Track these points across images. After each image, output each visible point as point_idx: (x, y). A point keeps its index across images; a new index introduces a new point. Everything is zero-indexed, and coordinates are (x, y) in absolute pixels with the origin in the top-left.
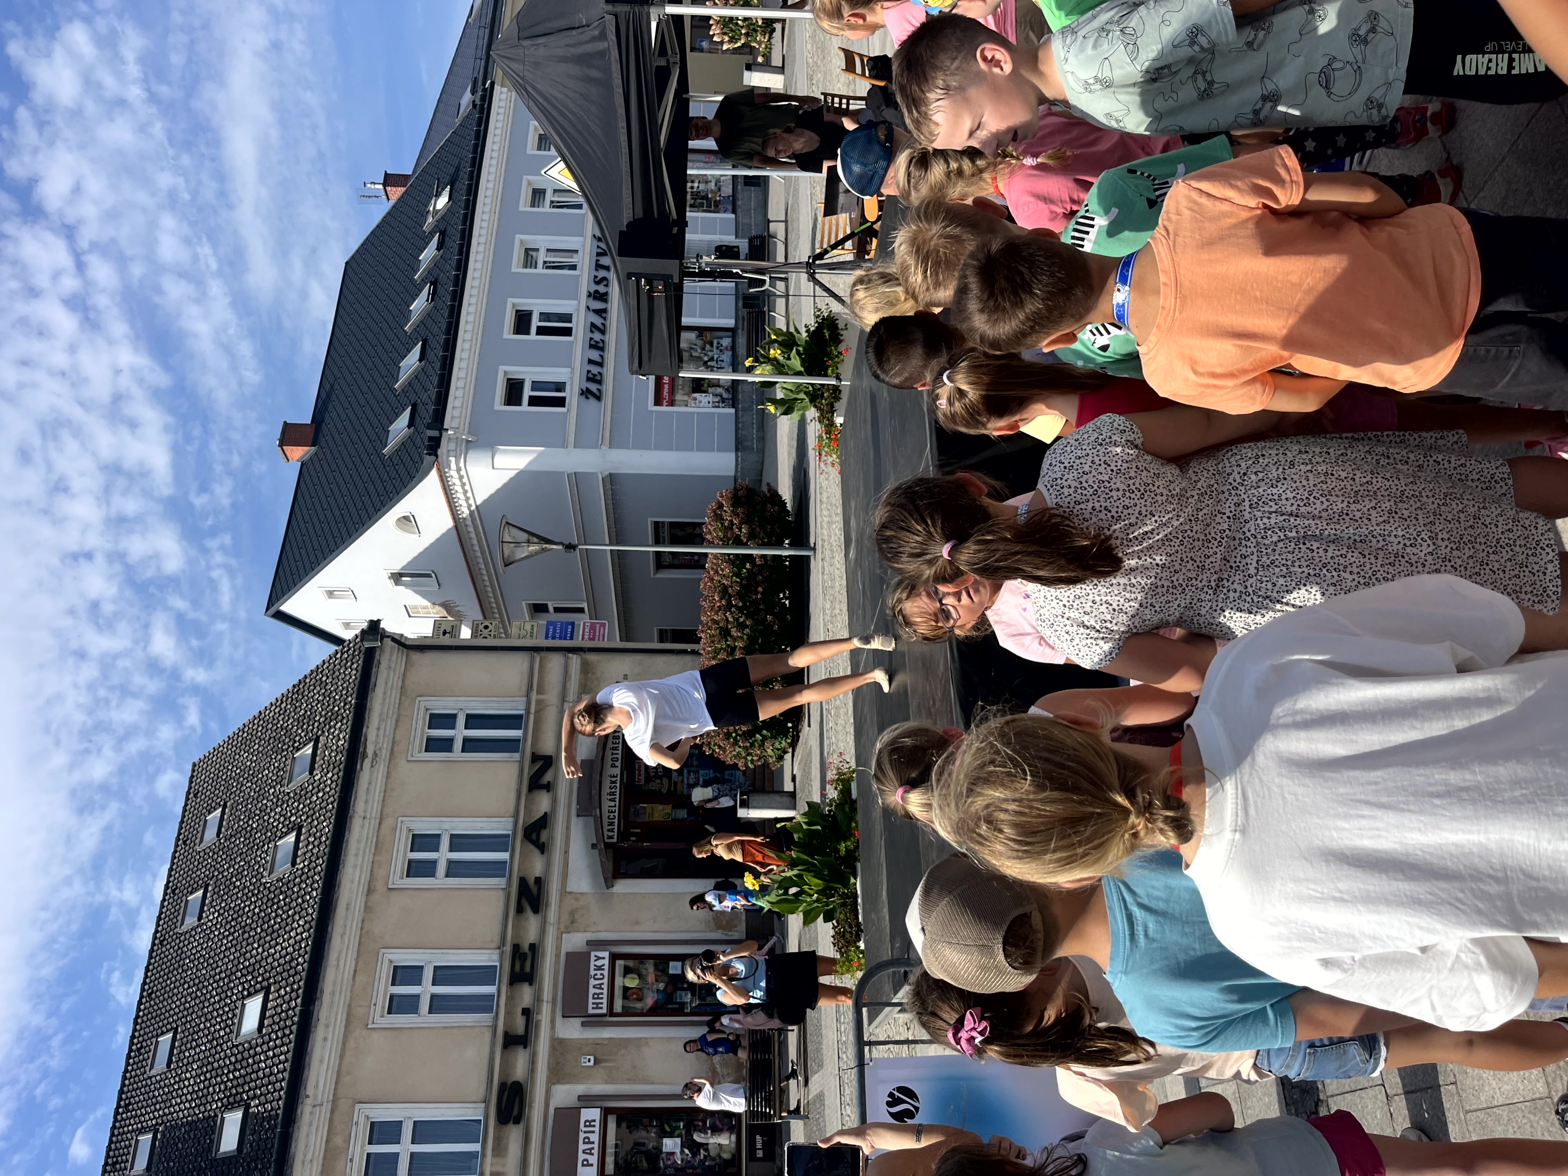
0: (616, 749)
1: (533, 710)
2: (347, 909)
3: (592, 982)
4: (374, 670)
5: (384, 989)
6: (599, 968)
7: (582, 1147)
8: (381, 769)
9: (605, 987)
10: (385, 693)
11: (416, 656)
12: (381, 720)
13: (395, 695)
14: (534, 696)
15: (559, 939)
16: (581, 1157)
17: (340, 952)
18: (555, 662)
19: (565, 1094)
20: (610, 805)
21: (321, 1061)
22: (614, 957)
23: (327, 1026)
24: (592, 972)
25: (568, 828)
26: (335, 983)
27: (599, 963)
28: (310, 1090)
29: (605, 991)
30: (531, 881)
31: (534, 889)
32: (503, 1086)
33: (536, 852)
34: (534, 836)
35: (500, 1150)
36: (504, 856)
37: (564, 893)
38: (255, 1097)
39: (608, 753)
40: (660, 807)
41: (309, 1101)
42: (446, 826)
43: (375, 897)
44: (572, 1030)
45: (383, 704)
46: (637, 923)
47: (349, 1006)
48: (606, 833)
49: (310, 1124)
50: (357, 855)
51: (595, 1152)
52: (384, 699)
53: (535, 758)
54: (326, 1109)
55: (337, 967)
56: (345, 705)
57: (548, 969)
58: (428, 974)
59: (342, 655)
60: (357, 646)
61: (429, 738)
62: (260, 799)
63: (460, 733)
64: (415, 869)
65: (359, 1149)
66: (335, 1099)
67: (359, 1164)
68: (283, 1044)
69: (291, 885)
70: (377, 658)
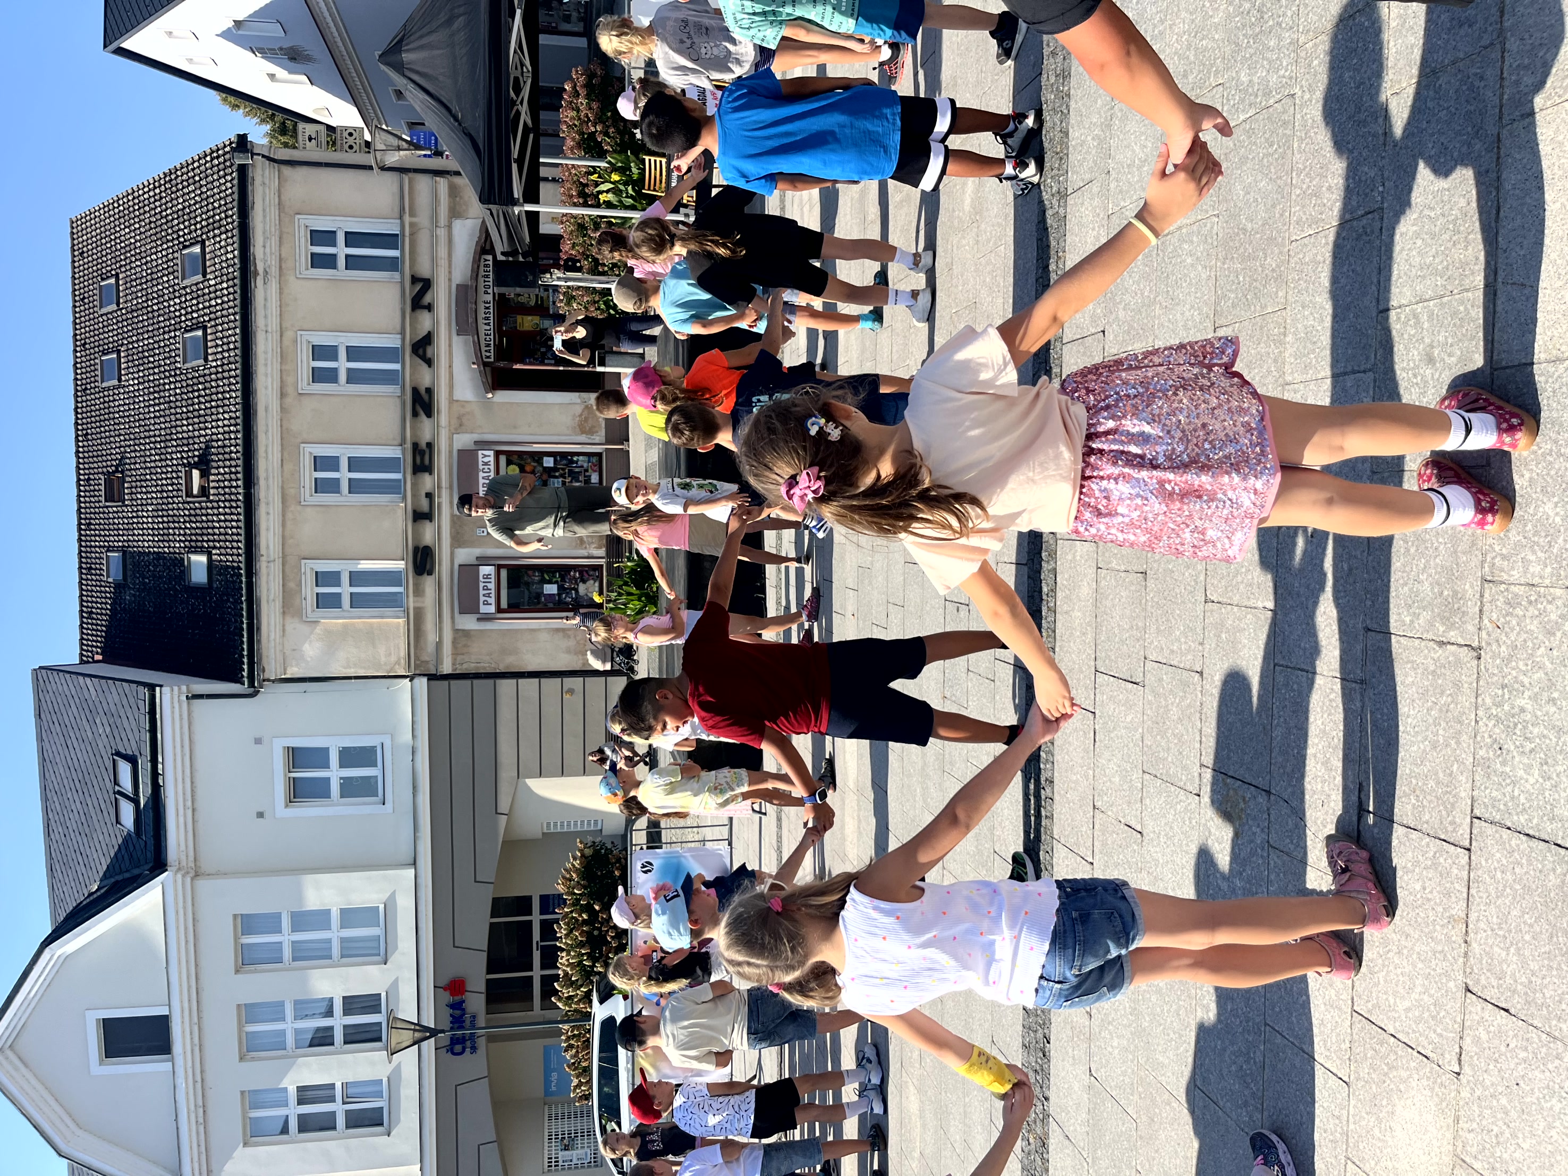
0: (487, 276)
1: (407, 233)
2: (266, 411)
4: (250, 188)
5: (309, 475)
6: (486, 464)
7: (482, 592)
10: (264, 210)
11: (287, 171)
12: (266, 238)
13: (273, 213)
14: (407, 219)
15: (451, 439)
16: (482, 599)
17: (267, 446)
18: (423, 183)
19: (465, 555)
20: (487, 328)
21: (268, 530)
22: (498, 454)
23: (268, 504)
24: (481, 467)
25: (450, 346)
26: (267, 470)
27: (486, 460)
28: (263, 551)
30: (423, 391)
31: (426, 397)
32: (416, 549)
33: (425, 366)
34: (421, 352)
35: (419, 592)
36: (396, 366)
37: (452, 401)
38: (215, 547)
39: (481, 280)
40: (530, 318)
41: (263, 559)
42: (341, 340)
43: (288, 400)
45: (264, 222)
46: (515, 427)
47: (282, 488)
48: (484, 353)
49: (268, 575)
50: (266, 365)
51: (493, 595)
52: (264, 217)
53: (415, 279)
54: (278, 563)
55: (267, 458)
56: (227, 217)
57: (443, 462)
58: (344, 464)
59: (212, 159)
60: (227, 156)
61: (312, 254)
62: (155, 282)
63: (341, 250)
64: (319, 376)
65: (310, 591)
66: (284, 557)
67: (311, 601)
68: (232, 514)
69: (208, 378)
70: (250, 175)
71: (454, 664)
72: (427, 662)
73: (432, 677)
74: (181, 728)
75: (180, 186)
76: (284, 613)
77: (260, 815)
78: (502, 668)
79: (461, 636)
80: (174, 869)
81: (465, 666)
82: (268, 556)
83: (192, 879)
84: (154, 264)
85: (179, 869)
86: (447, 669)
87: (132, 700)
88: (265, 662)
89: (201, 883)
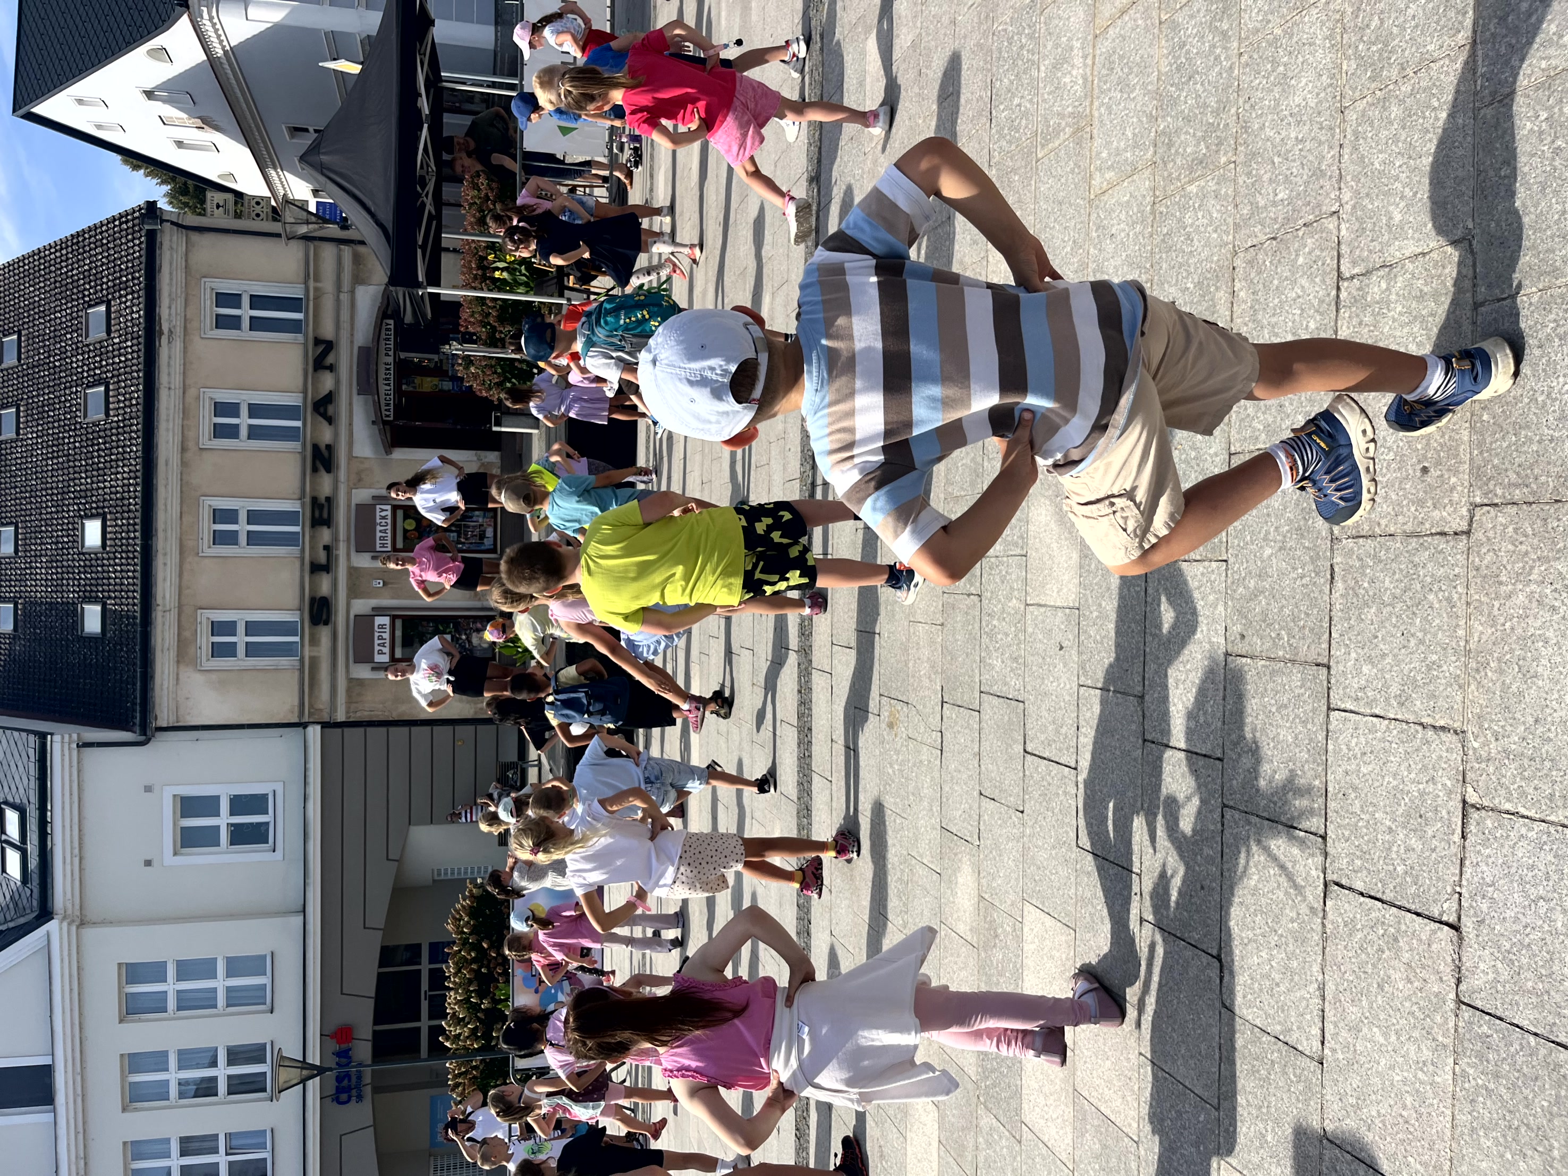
0: (388, 339)
1: (311, 297)
2: (167, 465)
3: (379, 528)
4: (157, 251)
5: (207, 527)
6: (384, 518)
7: (377, 642)
8: (178, 345)
9: (389, 532)
10: (171, 274)
11: (195, 237)
12: (171, 300)
13: (180, 276)
14: (312, 284)
15: (349, 494)
16: (377, 648)
17: (166, 499)
18: (328, 252)
19: (361, 606)
20: (386, 389)
21: (165, 580)
23: (165, 554)
24: (378, 521)
25: (351, 404)
26: (166, 523)
27: (383, 514)
28: (159, 600)
29: (389, 535)
30: (323, 447)
31: (326, 454)
32: (313, 600)
33: (325, 423)
34: (322, 410)
35: (314, 641)
36: (298, 424)
37: (351, 457)
38: (110, 598)
39: (382, 343)
40: (429, 379)
41: (160, 608)
42: (244, 397)
43: (189, 455)
44: (363, 561)
45: (171, 284)
47: (181, 540)
48: (384, 413)
49: (164, 624)
50: (168, 421)
51: (387, 645)
52: (171, 279)
53: (317, 341)
54: (174, 613)
55: (166, 510)
56: (133, 278)
57: (342, 516)
58: (243, 517)
59: (121, 224)
60: (136, 221)
61: (217, 315)
62: (58, 339)
63: (246, 312)
64: (220, 432)
65: (205, 640)
66: (180, 607)
67: (206, 649)
68: (129, 564)
69: (108, 433)
70: (159, 240)
71: (347, 712)
72: (321, 710)
73: (325, 725)
74: (71, 776)
75: (87, 248)
76: (178, 662)
77: (148, 863)
78: (395, 716)
79: (355, 685)
80: (60, 917)
81: (358, 714)
82: (164, 606)
83: (78, 927)
84: (58, 321)
85: (64, 918)
86: (341, 717)
87: (21, 747)
88: (158, 711)
89: (88, 931)
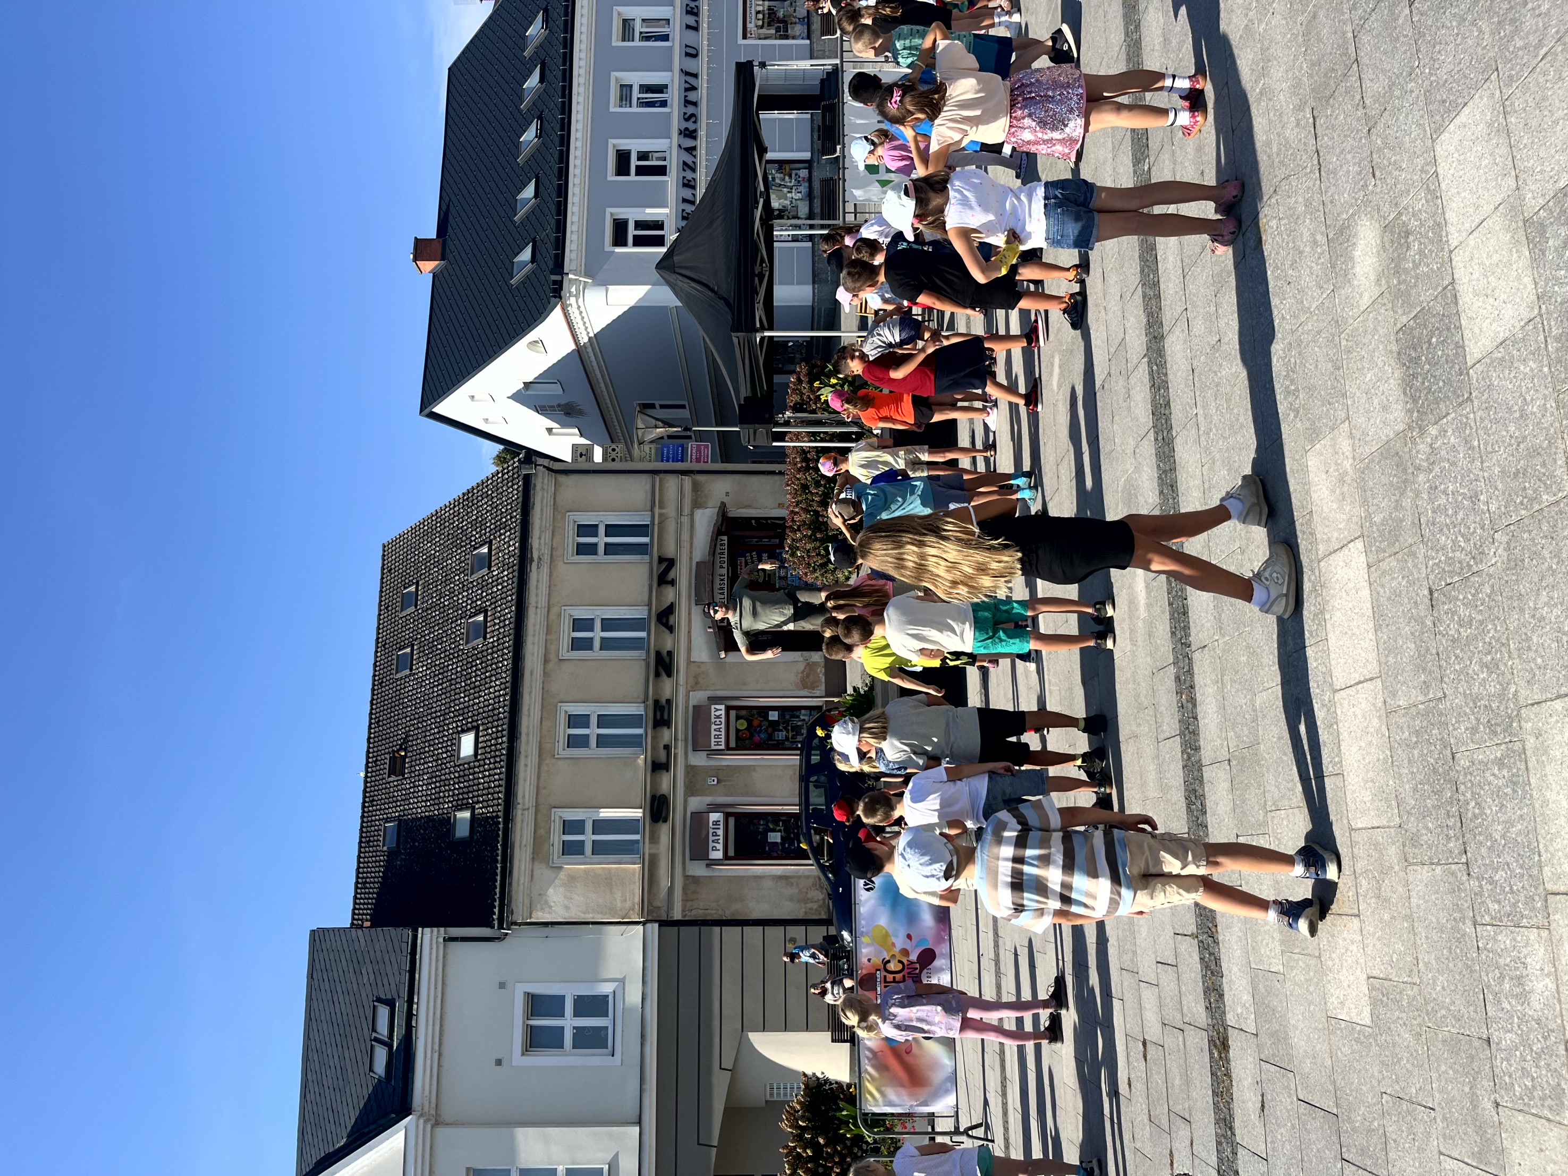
0: (722, 553)
1: (656, 522)
2: (531, 675)
3: (713, 727)
4: (532, 492)
5: (563, 731)
6: (718, 717)
7: (711, 838)
8: (545, 569)
9: (723, 730)
10: (542, 510)
11: (562, 479)
12: (541, 532)
13: (549, 511)
14: (657, 509)
15: (688, 696)
16: (711, 845)
17: (530, 706)
18: (672, 483)
19: (696, 803)
21: (525, 780)
22: (728, 709)
23: (526, 757)
24: (713, 720)
25: (689, 614)
27: (718, 713)
28: (520, 800)
29: (723, 733)
30: (665, 653)
31: (667, 660)
32: (653, 798)
33: (667, 632)
34: (664, 620)
35: (654, 839)
36: (643, 634)
37: (689, 662)
38: (478, 802)
39: (718, 556)
41: (519, 807)
42: (598, 613)
43: (551, 666)
44: (699, 760)
45: (541, 519)
46: (745, 684)
47: (540, 742)
49: (522, 821)
50: (534, 635)
51: (721, 841)
52: (542, 515)
53: (661, 560)
54: (532, 811)
55: (529, 716)
56: (511, 518)
57: (679, 717)
58: (594, 720)
59: (503, 475)
60: (516, 470)
61: (578, 544)
62: (448, 582)
63: (602, 540)
64: (577, 645)
65: (557, 838)
66: (537, 806)
67: (557, 847)
68: (496, 768)
69: (485, 653)
70: (533, 482)
71: (683, 911)
72: (659, 908)
73: (663, 924)
74: (437, 969)
75: (475, 501)
76: (533, 858)
77: (499, 1062)
78: (728, 916)
79: (692, 882)
80: (419, 1113)
81: (694, 912)
82: (524, 805)
83: (433, 1127)
84: (449, 567)
85: (421, 1116)
86: (677, 915)
87: (396, 944)
88: (513, 906)
89: (441, 1132)
